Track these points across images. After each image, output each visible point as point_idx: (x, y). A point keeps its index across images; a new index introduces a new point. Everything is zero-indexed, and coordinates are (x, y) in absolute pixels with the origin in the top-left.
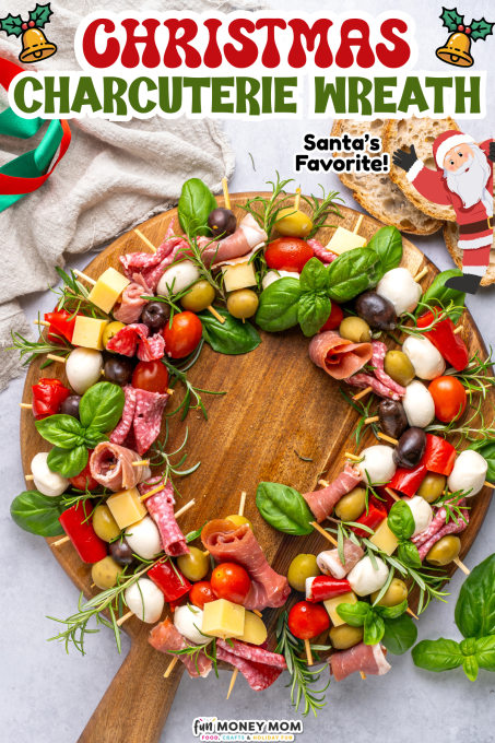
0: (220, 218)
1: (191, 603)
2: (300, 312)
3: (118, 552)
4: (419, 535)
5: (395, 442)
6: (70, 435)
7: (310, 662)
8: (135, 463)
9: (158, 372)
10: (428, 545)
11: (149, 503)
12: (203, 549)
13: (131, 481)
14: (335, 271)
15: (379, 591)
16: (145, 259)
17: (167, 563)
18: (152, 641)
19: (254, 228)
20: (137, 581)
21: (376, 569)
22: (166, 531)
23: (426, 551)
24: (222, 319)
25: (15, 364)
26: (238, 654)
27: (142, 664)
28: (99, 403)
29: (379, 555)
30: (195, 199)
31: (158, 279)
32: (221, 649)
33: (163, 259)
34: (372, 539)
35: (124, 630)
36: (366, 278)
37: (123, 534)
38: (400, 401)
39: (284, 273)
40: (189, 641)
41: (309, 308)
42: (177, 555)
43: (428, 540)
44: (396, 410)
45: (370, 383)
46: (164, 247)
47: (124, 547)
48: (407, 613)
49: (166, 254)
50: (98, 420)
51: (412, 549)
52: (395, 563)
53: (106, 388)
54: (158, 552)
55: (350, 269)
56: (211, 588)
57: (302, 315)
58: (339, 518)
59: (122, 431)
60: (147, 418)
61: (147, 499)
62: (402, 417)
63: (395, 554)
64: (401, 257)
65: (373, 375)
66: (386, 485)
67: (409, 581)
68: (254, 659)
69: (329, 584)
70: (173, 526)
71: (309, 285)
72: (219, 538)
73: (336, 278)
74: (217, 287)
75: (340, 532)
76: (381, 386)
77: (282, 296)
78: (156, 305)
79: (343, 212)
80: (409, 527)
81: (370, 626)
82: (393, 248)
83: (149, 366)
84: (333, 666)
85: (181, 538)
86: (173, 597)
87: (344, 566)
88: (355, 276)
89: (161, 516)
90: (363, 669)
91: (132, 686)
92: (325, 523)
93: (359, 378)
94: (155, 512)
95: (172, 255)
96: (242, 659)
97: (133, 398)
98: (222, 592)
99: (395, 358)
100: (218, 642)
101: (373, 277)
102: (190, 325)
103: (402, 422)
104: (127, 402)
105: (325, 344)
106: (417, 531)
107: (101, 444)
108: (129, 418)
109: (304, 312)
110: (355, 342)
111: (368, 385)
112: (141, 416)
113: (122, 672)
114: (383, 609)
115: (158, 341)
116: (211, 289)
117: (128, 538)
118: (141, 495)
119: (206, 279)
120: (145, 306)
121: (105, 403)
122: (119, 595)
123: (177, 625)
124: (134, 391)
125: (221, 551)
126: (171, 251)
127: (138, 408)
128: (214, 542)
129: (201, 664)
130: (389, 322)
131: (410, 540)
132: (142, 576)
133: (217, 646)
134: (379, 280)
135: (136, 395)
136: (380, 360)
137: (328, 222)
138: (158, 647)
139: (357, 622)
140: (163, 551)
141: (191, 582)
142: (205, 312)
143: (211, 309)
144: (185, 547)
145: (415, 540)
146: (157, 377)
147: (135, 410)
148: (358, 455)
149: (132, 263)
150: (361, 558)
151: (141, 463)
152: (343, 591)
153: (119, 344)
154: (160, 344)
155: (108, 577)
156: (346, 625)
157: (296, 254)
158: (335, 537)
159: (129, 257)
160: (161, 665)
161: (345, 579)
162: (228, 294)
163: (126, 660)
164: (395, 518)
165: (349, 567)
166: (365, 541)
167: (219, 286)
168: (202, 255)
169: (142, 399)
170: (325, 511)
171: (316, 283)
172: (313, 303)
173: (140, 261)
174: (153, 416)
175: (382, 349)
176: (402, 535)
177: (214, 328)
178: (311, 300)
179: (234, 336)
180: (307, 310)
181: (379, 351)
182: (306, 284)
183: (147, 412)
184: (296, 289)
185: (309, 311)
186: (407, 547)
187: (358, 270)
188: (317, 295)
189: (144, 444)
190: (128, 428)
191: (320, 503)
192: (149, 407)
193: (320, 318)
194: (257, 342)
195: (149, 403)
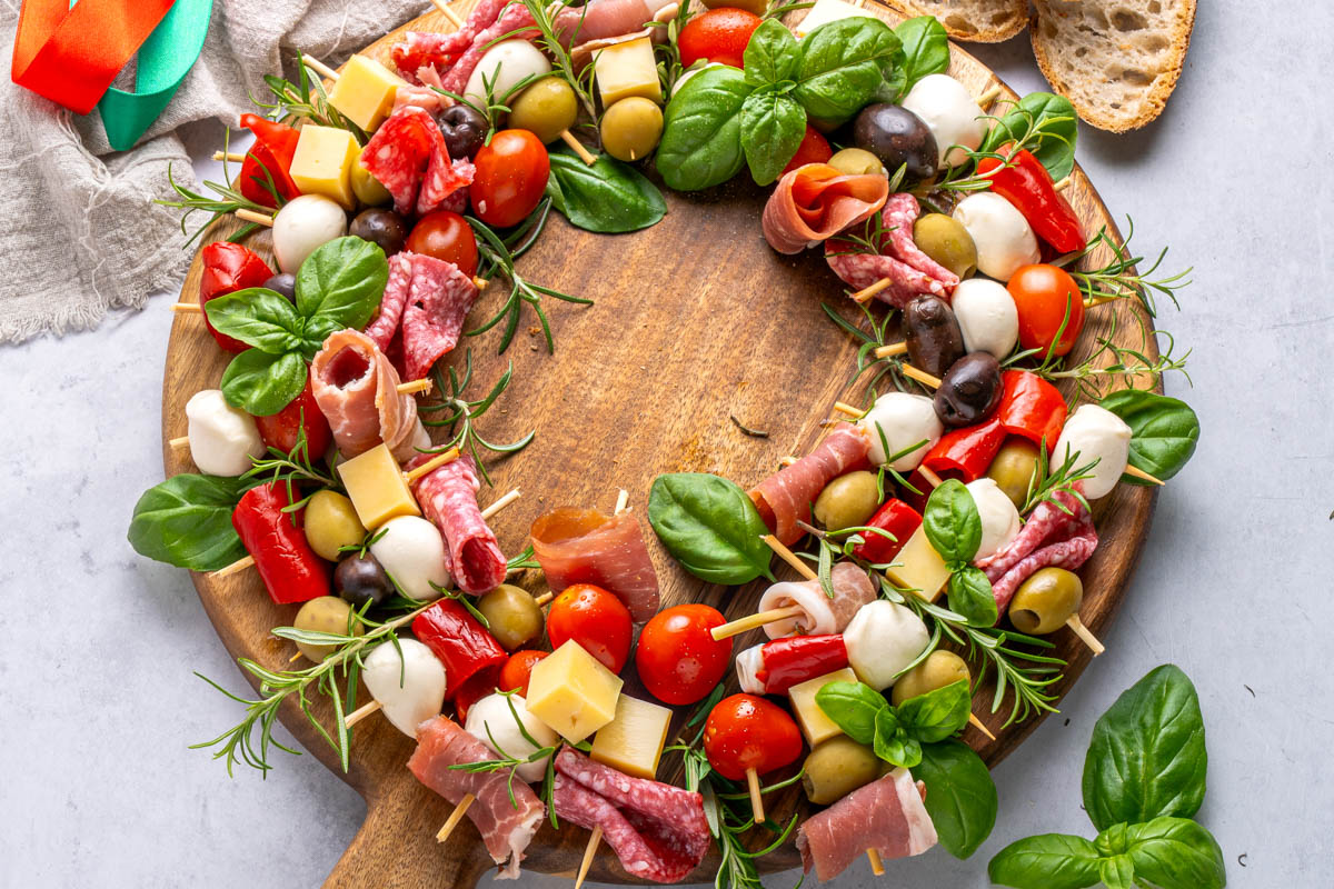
1: (504, 689)
2: (745, 125)
4: (990, 552)
5: (936, 382)
6: (272, 327)
8: (403, 386)
9: (459, 237)
10: (1011, 575)
11: (423, 486)
14: (814, 48)
16: (445, 37)
20: (392, 637)
23: (1008, 589)
24: (590, 158)
25: (165, 261)
26: (599, 788)
31: (466, 76)
32: (565, 775)
33: (478, 32)
34: (897, 559)
36: (875, 72)
38: (947, 299)
41: (761, 116)
43: (1010, 567)
44: (939, 312)
45: (885, 267)
48: (970, 726)
49: (484, 22)
50: (334, 299)
53: (352, 244)
55: (844, 46)
57: (749, 129)
58: (823, 527)
59: (382, 329)
60: (431, 315)
61: (421, 479)
62: (951, 326)
63: (942, 600)
64: (947, 62)
65: (891, 252)
66: (922, 463)
71: (761, 72)
73: (816, 60)
74: (581, 92)
75: (826, 551)
76: (907, 269)
77: (709, 97)
78: (459, 109)
83: (440, 215)
85: (489, 534)
87: (831, 604)
88: (854, 61)
89: (450, 496)
90: (874, 839)
93: (863, 259)
94: (435, 497)
95: (497, 23)
96: (608, 798)
97: (406, 266)
99: (934, 224)
100: (558, 760)
101: (891, 78)
103: (949, 336)
104: (394, 276)
106: (985, 542)
108: (395, 303)
109: (754, 124)
112: (420, 304)
116: (570, 96)
117: (377, 546)
119: (563, 76)
120: (440, 110)
122: (353, 656)
124: (411, 257)
125: (572, 555)
126: (494, 18)
127: (415, 289)
131: (971, 565)
132: (396, 631)
133: (556, 769)
135: (414, 264)
136: (906, 222)
140: (451, 572)
145: (984, 563)
146: (453, 247)
147: (409, 295)
150: (870, 600)
151: (414, 386)
155: (331, 623)
156: (840, 737)
158: (814, 566)
159: (411, 34)
162: (603, 107)
164: (941, 513)
165: (845, 614)
167: (587, 89)
168: (555, 23)
169: (425, 273)
170: (793, 502)
171: (776, 67)
172: (772, 108)
173: (432, 40)
174: (442, 318)
175: (910, 205)
176: (953, 552)
177: (572, 176)
178: (766, 102)
179: (613, 189)
180: (758, 120)
181: (903, 206)
182: (756, 71)
183: (432, 300)
184: (737, 83)
185: (763, 120)
186: (967, 575)
187: (857, 51)
188: (779, 93)
189: (424, 356)
190: (392, 325)
191: (782, 483)
192: (436, 290)
193: (784, 140)
194: (657, 213)
195: (437, 281)
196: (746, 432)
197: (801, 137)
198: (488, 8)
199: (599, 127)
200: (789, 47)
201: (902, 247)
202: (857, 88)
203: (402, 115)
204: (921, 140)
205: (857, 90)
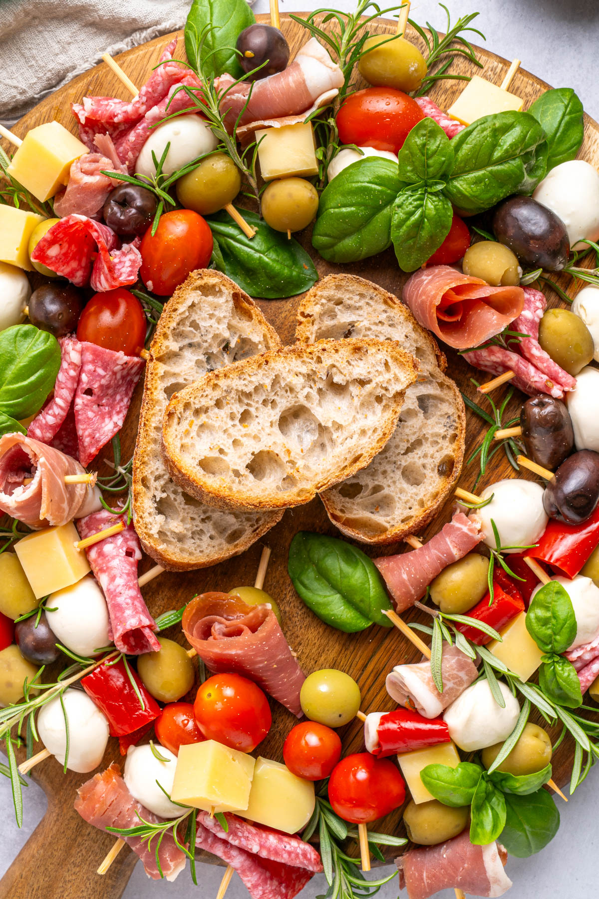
0: (258, 40)
1: (157, 742)
2: (395, 220)
3: (29, 640)
4: (580, 647)
5: (548, 475)
7: (366, 865)
8: (70, 479)
9: (127, 315)
11: (93, 554)
12: (186, 645)
13: (60, 509)
14: (466, 148)
15: (500, 744)
16: (118, 109)
17: (119, 667)
18: (81, 806)
19: (320, 60)
20: (60, 696)
21: (500, 704)
22: (118, 607)
23: (591, 678)
24: (251, 231)
26: (236, 843)
27: (63, 842)
28: (11, 361)
29: (503, 678)
30: (216, 10)
31: (138, 148)
32: (206, 830)
33: (149, 108)
34: (495, 648)
35: (35, 779)
36: (519, 168)
37: (42, 606)
38: (564, 401)
39: (369, 152)
40: (147, 812)
41: (411, 214)
42: (138, 652)
44: (556, 415)
45: (512, 364)
46: (153, 86)
47: (40, 631)
48: (547, 788)
49: (155, 99)
50: (7, 392)
51: (566, 672)
52: (532, 695)
53: (26, 335)
54: (103, 644)
55: (494, 146)
56: (195, 718)
57: (399, 226)
58: (437, 607)
59: (51, 417)
60: (100, 398)
61: (90, 547)
62: (566, 429)
63: (534, 680)
64: (580, 143)
65: (518, 349)
66: (527, 552)
67: (556, 730)
68: (264, 854)
69: (409, 725)
70: (133, 598)
71: (414, 170)
72: (217, 628)
73: (467, 161)
74: (244, 168)
75: (438, 632)
76: (532, 370)
77: (364, 190)
78: (130, 191)
79: (482, 59)
80: (565, 630)
81: (480, 808)
82: (569, 125)
83: (110, 300)
84: (407, 875)
85: (146, 622)
86: (124, 730)
87: (440, 696)
88: (501, 161)
89: (113, 579)
90: (462, 885)
91: (42, 881)
92: (410, 614)
93: (492, 353)
94: (102, 570)
95: (167, 100)
96: (242, 851)
97: (75, 357)
98: (213, 728)
99: (558, 320)
100: (200, 818)
101: (531, 171)
102: (190, 233)
103: (564, 438)
104: (65, 365)
105: (438, 282)
106: (578, 641)
107: (8, 436)
108: (66, 393)
109: (403, 222)
110: (492, 284)
111: (507, 368)
112: (89, 392)
113: (26, 856)
114: (505, 778)
115: (131, 256)
116: (234, 172)
117: (50, 616)
118: (81, 538)
119: (227, 153)
120: (111, 190)
121: (22, 362)
122: (27, 718)
123: (127, 779)
124: (79, 346)
125: (217, 650)
126: (165, 94)
127: (84, 377)
128: (206, 633)
129: (167, 856)
130: (554, 254)
131: (564, 655)
132: (72, 686)
133: (198, 823)
134: (540, 179)
135: (82, 353)
136: (533, 322)
137: (452, 72)
138: (91, 819)
139: (458, 799)
140: (112, 645)
141: (159, 704)
142: (221, 216)
143: (231, 209)
144: (152, 639)
145: (574, 656)
146: (123, 324)
147: (79, 381)
148: (478, 494)
149: (94, 113)
150: (473, 682)
151: (82, 478)
152: (436, 740)
153: (54, 251)
154: (133, 262)
155: (9, 685)
156: (435, 803)
157: (393, 117)
158: (427, 640)
159: (88, 102)
160: (96, 848)
161: (440, 719)
162: (264, 184)
163: (35, 834)
164: (540, 613)
165: (448, 698)
166: (481, 651)
167: (249, 167)
168: (221, 104)
169: (93, 362)
170: (413, 592)
171: (428, 166)
172: (421, 206)
173: (107, 110)
174: (112, 396)
175: (539, 304)
176: (550, 646)
177: (234, 247)
178: (415, 200)
179: (271, 263)
180: (407, 219)
181: (532, 306)
182: (409, 168)
183: (101, 386)
184: (390, 179)
185: (413, 219)
186: (559, 668)
187: (507, 151)
188: (429, 190)
189: (91, 444)
190: (63, 413)
191: (405, 576)
192: (104, 377)
193: (431, 237)
194: (310, 280)
195: (105, 369)
197: (446, 233)
198: (158, 85)
199: (260, 198)
200: (443, 149)
201: (529, 349)
202: (502, 185)
203: (67, 221)
204: (557, 244)
205: (502, 188)
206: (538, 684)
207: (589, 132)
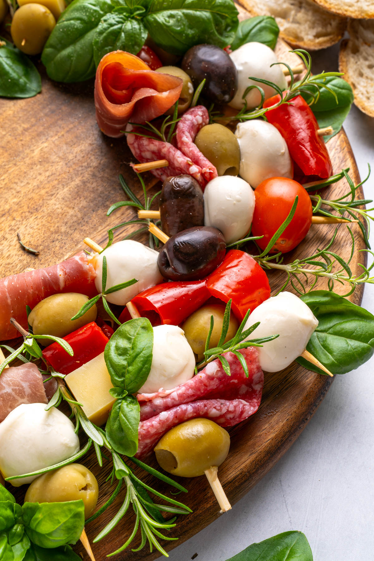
10: (164, 415)
62: (195, 201)
63: (101, 418)
65: (173, 141)
66: (132, 300)
74: (9, 1)
76: (179, 153)
77: (83, 9)
82: (265, 29)
88: (194, 6)
99: (216, 130)
111: (162, 157)
131: (132, 395)
136: (193, 124)
145: (144, 397)
162: (18, 8)
164: (123, 343)
172: (122, 23)
175: (202, 114)
176: (122, 379)
178: (121, 18)
180: (109, 28)
181: (196, 113)
184: (105, 3)
185: (113, 29)
188: (131, 14)
191: (6, 283)
194: (33, 91)
196: (23, 248)
201: (182, 139)
205: (191, 29)
206: (104, 430)
207: (280, 47)
